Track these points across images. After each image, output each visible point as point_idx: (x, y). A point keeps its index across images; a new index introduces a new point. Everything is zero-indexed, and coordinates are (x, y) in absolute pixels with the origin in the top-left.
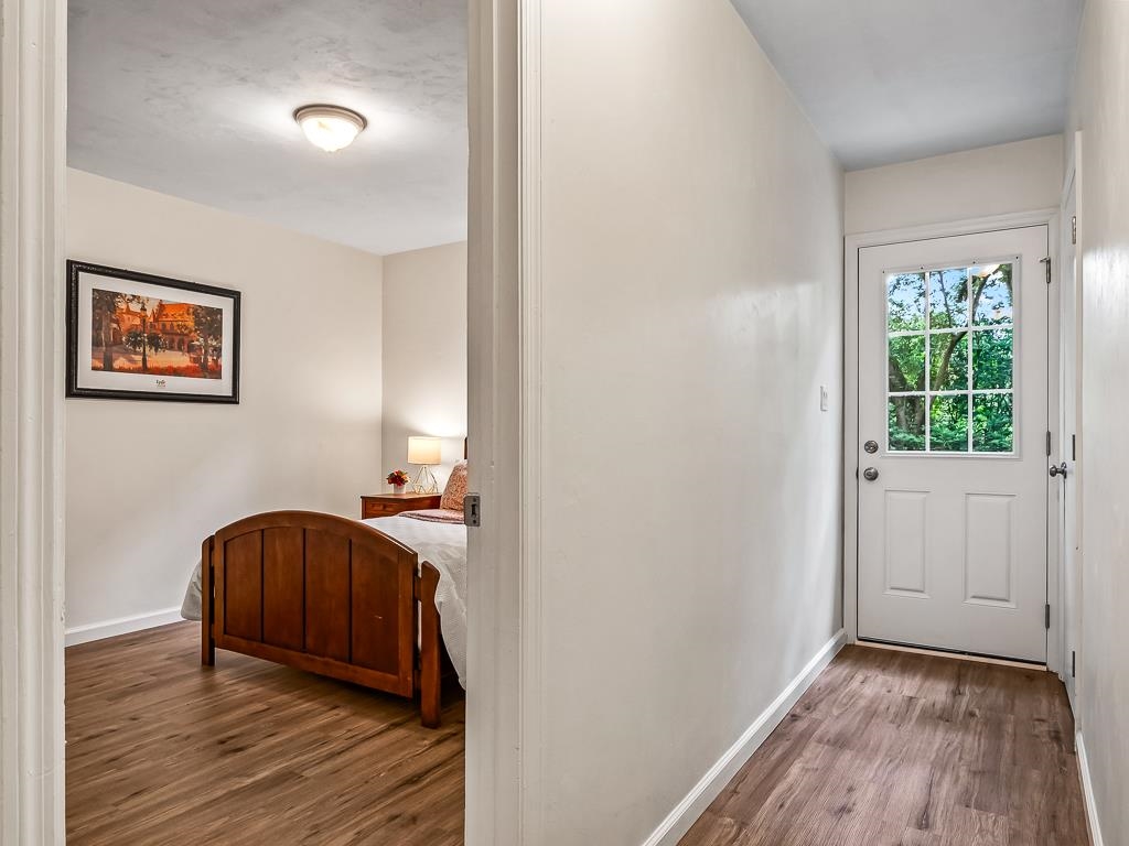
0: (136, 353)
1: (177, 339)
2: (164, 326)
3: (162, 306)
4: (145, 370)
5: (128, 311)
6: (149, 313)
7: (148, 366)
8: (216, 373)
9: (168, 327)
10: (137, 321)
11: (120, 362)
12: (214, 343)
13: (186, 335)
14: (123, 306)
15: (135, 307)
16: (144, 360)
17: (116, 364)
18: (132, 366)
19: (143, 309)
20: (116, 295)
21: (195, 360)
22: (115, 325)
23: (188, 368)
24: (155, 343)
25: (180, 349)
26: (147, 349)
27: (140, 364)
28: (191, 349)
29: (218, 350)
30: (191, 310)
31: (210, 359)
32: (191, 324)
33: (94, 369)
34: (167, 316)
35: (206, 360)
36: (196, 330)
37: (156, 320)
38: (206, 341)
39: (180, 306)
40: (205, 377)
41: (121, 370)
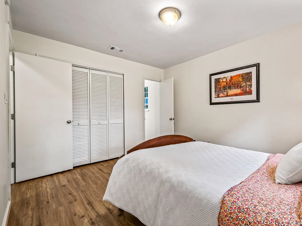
0: (225, 92)
1: (236, 85)
2: (232, 82)
3: (231, 77)
4: (227, 96)
5: (223, 82)
6: (228, 80)
7: (228, 94)
8: (250, 93)
9: (234, 83)
10: (225, 83)
11: (221, 95)
12: (249, 83)
13: (239, 83)
14: (221, 81)
15: (224, 80)
16: (227, 93)
17: (220, 96)
18: (224, 95)
19: (227, 80)
20: (220, 78)
21: (242, 90)
22: (220, 86)
23: (240, 93)
24: (230, 88)
25: (237, 88)
26: (228, 90)
27: (226, 95)
28: (241, 87)
29: (251, 86)
30: (241, 75)
31: (248, 89)
32: (241, 80)
33: (215, 98)
34: (233, 80)
35: (246, 89)
36: (243, 81)
37: (230, 82)
38: (246, 83)
39: (237, 76)
40: (246, 95)
41: (221, 97)
